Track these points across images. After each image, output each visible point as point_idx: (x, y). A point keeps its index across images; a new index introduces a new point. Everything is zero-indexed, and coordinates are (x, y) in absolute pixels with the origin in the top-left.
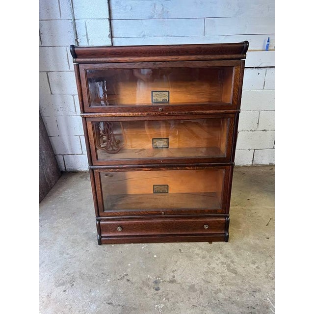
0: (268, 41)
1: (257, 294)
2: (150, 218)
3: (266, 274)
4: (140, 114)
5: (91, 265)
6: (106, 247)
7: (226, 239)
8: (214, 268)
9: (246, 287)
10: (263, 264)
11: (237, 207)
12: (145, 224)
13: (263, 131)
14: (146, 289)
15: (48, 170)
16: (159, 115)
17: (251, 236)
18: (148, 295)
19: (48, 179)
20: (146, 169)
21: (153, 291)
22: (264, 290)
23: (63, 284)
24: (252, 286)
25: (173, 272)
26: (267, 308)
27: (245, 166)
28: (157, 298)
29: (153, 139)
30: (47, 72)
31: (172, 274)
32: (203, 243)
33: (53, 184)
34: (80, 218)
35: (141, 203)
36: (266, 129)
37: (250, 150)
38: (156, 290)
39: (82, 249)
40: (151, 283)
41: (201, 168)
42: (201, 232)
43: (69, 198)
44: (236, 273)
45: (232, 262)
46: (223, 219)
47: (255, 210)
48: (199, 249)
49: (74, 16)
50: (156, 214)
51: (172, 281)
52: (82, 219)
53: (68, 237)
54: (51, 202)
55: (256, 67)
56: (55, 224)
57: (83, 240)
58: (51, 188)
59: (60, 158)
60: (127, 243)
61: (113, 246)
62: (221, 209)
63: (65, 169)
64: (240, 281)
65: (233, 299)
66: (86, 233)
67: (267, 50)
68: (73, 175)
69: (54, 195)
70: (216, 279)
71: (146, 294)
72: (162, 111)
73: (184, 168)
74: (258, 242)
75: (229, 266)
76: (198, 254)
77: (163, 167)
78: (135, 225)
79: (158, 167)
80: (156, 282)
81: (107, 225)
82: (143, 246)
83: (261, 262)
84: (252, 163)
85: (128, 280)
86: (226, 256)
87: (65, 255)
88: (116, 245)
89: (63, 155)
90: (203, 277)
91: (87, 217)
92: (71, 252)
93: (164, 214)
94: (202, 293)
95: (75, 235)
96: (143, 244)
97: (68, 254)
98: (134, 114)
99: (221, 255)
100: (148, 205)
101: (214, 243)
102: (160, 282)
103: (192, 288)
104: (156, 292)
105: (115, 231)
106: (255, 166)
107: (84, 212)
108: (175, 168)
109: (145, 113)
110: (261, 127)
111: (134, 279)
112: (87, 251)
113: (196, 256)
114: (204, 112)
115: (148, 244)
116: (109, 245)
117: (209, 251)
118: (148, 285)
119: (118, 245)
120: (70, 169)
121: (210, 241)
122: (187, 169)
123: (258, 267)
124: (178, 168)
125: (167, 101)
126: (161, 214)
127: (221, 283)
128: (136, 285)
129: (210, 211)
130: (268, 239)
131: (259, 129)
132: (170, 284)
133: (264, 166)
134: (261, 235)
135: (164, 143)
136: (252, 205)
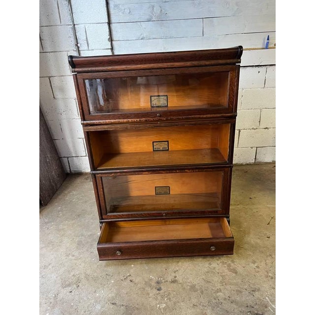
0: (268, 39)
1: (257, 293)
3: (266, 273)
4: (138, 120)
5: (96, 266)
8: (214, 268)
9: (246, 287)
10: (263, 264)
11: (238, 206)
13: (265, 128)
14: (148, 289)
15: (53, 173)
16: (158, 121)
17: (252, 235)
18: (151, 295)
19: (54, 181)
20: (147, 173)
21: (155, 291)
22: (262, 289)
23: (69, 285)
24: (251, 286)
25: (175, 272)
26: (266, 307)
27: (247, 164)
28: (159, 298)
29: (153, 142)
30: (49, 77)
31: (174, 275)
33: (58, 186)
34: (85, 220)
36: (268, 127)
37: (252, 148)
38: (158, 290)
39: (87, 250)
40: (153, 284)
41: (200, 170)
43: (74, 200)
44: (236, 273)
45: (233, 262)
47: (257, 209)
49: (73, 22)
50: (157, 216)
51: (174, 282)
52: (87, 221)
53: (73, 239)
54: (56, 204)
55: (256, 66)
56: (61, 227)
57: (88, 242)
58: (57, 190)
59: (65, 160)
62: (220, 209)
63: (70, 171)
64: (239, 280)
65: (233, 298)
66: (91, 235)
67: (267, 48)
68: (78, 177)
69: (60, 197)
70: (216, 279)
71: (148, 294)
72: (160, 116)
73: (183, 171)
74: (258, 241)
75: (229, 266)
77: (164, 170)
79: (157, 170)
80: (158, 283)
83: (261, 262)
84: (255, 161)
85: (131, 281)
87: (70, 257)
89: (68, 158)
90: (204, 277)
91: (92, 218)
92: (76, 254)
93: (166, 216)
94: (202, 292)
95: (80, 237)
97: (74, 256)
98: (133, 120)
102: (162, 282)
103: (193, 288)
104: (158, 292)
106: (257, 164)
107: (88, 214)
108: (175, 171)
109: (143, 119)
110: (263, 125)
111: (137, 280)
112: (91, 253)
114: (201, 116)
118: (150, 286)
120: (75, 171)
122: (187, 172)
123: (258, 267)
124: (178, 171)
125: (166, 105)
126: (162, 216)
127: (221, 282)
128: (139, 285)
130: (269, 238)
131: (261, 127)
132: (172, 284)
133: (267, 163)
134: (262, 235)
135: (165, 145)
136: (253, 204)
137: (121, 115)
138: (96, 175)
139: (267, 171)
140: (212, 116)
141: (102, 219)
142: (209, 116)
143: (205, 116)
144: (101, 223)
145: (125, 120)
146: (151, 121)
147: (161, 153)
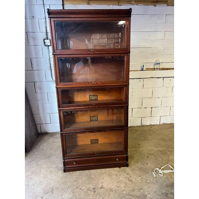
0: (143, 66)
1: (141, 190)
2: (90, 157)
3: (146, 181)
4: (85, 107)
5: (61, 183)
6: (68, 173)
7: (127, 165)
8: (122, 180)
9: (136, 188)
10: (145, 177)
11: (133, 149)
12: (88, 160)
14: (89, 192)
15: (33, 133)
16: (94, 108)
17: (139, 163)
18: (90, 195)
20: (88, 132)
21: (92, 193)
22: (144, 188)
23: (47, 193)
24: (139, 187)
25: (102, 183)
26: (146, 197)
27: (137, 126)
28: (95, 196)
29: (90, 117)
30: (34, 82)
32: (116, 168)
33: (35, 141)
34: (52, 159)
35: (85, 149)
36: (146, 107)
37: (139, 118)
38: (94, 192)
39: (56, 175)
40: (91, 189)
41: (113, 130)
42: (115, 163)
43: (45, 148)
44: (132, 182)
45: (130, 176)
46: (125, 155)
47: (142, 150)
48: (114, 171)
49: (49, 56)
50: (92, 154)
51: (102, 188)
52: (53, 159)
53: (47, 169)
54: (35, 151)
55: (138, 78)
56: (39, 163)
57: (55, 171)
58: (34, 143)
59: (38, 126)
60: (78, 171)
61: (71, 172)
62: (123, 150)
63: (41, 132)
64: (133, 185)
65: (130, 194)
66: (57, 167)
67: (142, 70)
68: (45, 135)
69: (36, 147)
70: (122, 185)
72: (95, 106)
73: (105, 131)
74: (142, 166)
75: (128, 178)
76: (114, 174)
77: (96, 131)
78: (82, 160)
79: (93, 131)
80: (94, 189)
81: (68, 161)
82: (87, 172)
83: (144, 176)
84: (141, 124)
85: (80, 189)
86: (127, 174)
87: (47, 179)
89: (40, 124)
90: (116, 185)
91: (56, 158)
92: (49, 177)
93: (97, 154)
94: (116, 192)
95: (51, 168)
96: (87, 171)
97: (48, 178)
98: (82, 107)
99: (125, 173)
100: (89, 150)
101: (121, 168)
102: (96, 188)
103: (111, 190)
104: (94, 193)
105: (73, 164)
106: (142, 126)
107: (54, 156)
108: (101, 131)
109: (87, 107)
110: (144, 106)
111: (83, 188)
112: (58, 176)
113: (113, 175)
115: (89, 170)
117: (119, 172)
118: (90, 190)
119: (74, 172)
120: (44, 132)
121: (120, 167)
122: (107, 131)
123: (142, 178)
124: (103, 131)
125: (97, 99)
126: (95, 154)
127: (125, 187)
128: (84, 190)
129: (119, 152)
130: (148, 164)
131: (143, 107)
132: (101, 189)
133: (147, 126)
134: (145, 163)
135: (96, 118)
136: (140, 147)
137: (77, 105)
138: (63, 134)
142: (117, 105)
143: (115, 106)
144: (63, 159)
145: (79, 108)
146: (91, 108)
147: (94, 122)
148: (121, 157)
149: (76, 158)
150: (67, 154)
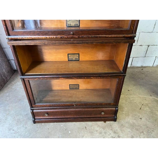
2: (67, 108)
4: (55, 37)
7: (115, 120)
12: (63, 112)
13: (140, 46)
16: (71, 38)
17: (130, 117)
20: (63, 78)
29: (68, 54)
32: (100, 122)
33: (8, 79)
36: (142, 45)
39: (23, 126)
41: (102, 77)
42: (99, 116)
43: (18, 89)
46: (114, 109)
47: (133, 98)
48: (98, 127)
50: (71, 106)
52: (25, 104)
53: (15, 117)
56: (7, 108)
57: (24, 120)
59: (13, 62)
60: (52, 122)
61: (43, 124)
62: (113, 102)
72: (73, 34)
73: (90, 78)
74: (135, 121)
76: (97, 131)
77: (75, 77)
78: (56, 112)
81: (38, 112)
82: (62, 124)
84: (131, 65)
86: (115, 132)
87: (12, 131)
88: (45, 123)
89: (14, 60)
92: (15, 128)
93: (76, 106)
95: (19, 116)
97: (13, 130)
98: (50, 36)
99: (111, 131)
100: (65, 99)
101: (107, 122)
105: (44, 115)
106: (132, 68)
108: (83, 78)
109: (59, 36)
112: (26, 128)
113: (95, 132)
114: (107, 36)
115: (66, 123)
116: (40, 124)
117: (104, 128)
121: (105, 121)
122: (92, 78)
124: (85, 78)
125: (78, 25)
126: (73, 106)
129: (106, 104)
130: (141, 119)
131: (138, 44)
134: (137, 117)
136: (131, 95)
137: (40, 32)
138: (25, 79)
139: (138, 72)
140: (115, 36)
141: (32, 107)
142: (113, 36)
143: (110, 36)
144: (31, 110)
145: (44, 37)
146: (66, 38)
147: (74, 62)
148: (108, 110)
149: (48, 109)
150: (35, 103)
